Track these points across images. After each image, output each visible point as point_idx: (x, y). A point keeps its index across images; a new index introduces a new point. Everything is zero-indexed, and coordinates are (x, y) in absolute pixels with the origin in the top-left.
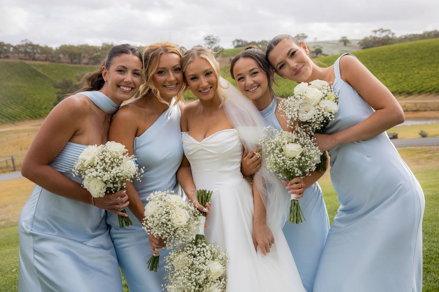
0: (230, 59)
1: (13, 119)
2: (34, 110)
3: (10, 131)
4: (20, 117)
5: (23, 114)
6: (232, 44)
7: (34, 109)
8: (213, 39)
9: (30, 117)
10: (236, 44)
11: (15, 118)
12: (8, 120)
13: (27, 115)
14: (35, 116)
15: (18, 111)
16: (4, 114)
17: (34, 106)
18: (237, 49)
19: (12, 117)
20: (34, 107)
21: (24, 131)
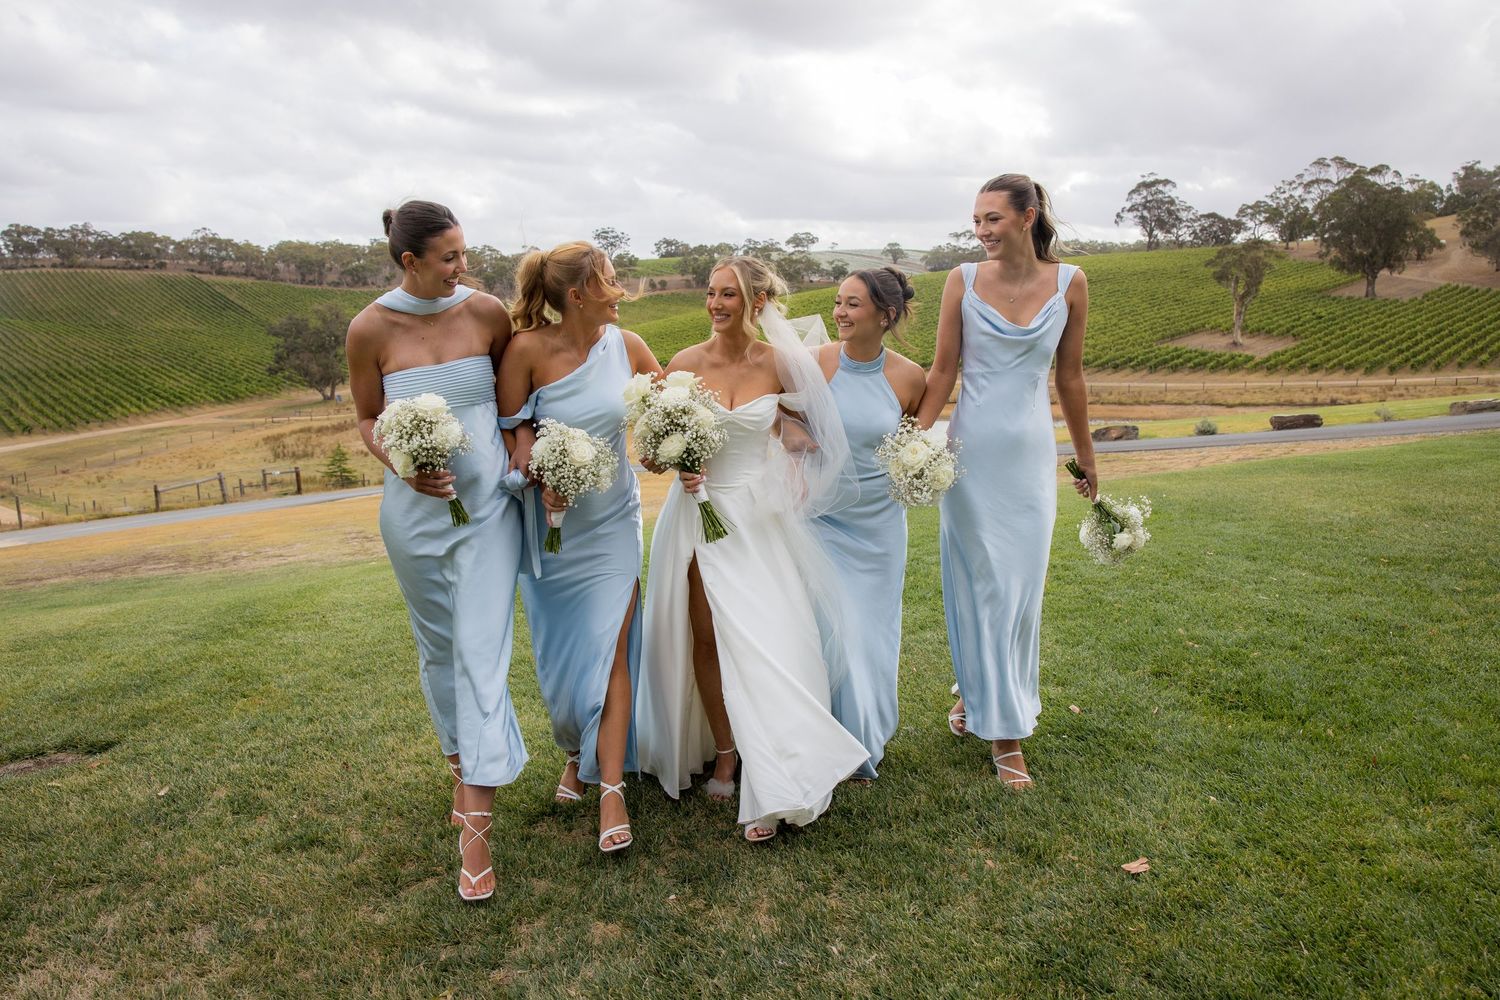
0: (651, 281)
1: (178, 401)
2: (222, 384)
3: (171, 427)
4: (191, 398)
5: (199, 391)
6: (655, 249)
7: (223, 380)
8: (614, 237)
9: (214, 397)
10: (663, 250)
11: (182, 400)
12: (166, 403)
13: (206, 393)
14: (226, 397)
15: (185, 385)
16: (157, 390)
17: (221, 374)
18: (665, 259)
19: (175, 396)
20: (222, 378)
21: (203, 428)
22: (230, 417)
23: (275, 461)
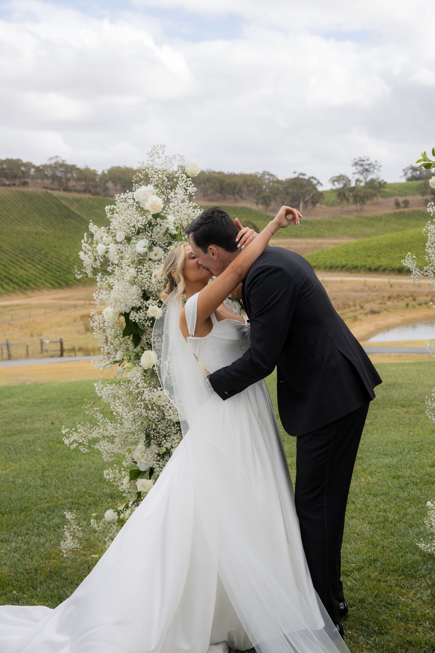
0: (396, 200)
1: (25, 286)
2: (58, 274)
3: (18, 305)
4: (35, 284)
5: (41, 279)
6: (402, 173)
7: (59, 271)
8: (369, 165)
9: (51, 284)
10: (409, 175)
11: (28, 285)
12: (16, 287)
13: (46, 281)
14: (59, 284)
15: (32, 274)
16: (11, 277)
17: (58, 267)
18: (410, 182)
19: (23, 282)
20: (59, 269)
21: (39, 306)
22: (60, 299)
23: (85, 333)
